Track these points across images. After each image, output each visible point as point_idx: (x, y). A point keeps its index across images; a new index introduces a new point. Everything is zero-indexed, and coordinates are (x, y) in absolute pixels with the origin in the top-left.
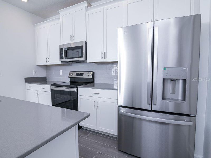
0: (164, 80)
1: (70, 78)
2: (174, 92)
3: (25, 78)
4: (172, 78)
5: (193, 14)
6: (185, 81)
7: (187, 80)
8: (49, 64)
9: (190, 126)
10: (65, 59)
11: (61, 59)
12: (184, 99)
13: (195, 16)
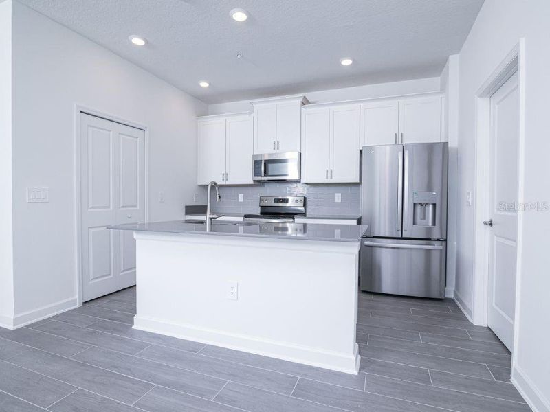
0: (415, 204)
1: (262, 207)
2: (424, 218)
3: (187, 207)
4: (423, 202)
5: (443, 141)
6: (434, 205)
7: (437, 205)
8: (228, 183)
9: (441, 250)
10: (265, 176)
11: (255, 176)
12: (434, 224)
13: (444, 143)
